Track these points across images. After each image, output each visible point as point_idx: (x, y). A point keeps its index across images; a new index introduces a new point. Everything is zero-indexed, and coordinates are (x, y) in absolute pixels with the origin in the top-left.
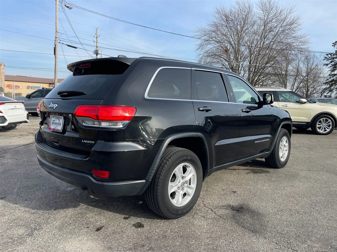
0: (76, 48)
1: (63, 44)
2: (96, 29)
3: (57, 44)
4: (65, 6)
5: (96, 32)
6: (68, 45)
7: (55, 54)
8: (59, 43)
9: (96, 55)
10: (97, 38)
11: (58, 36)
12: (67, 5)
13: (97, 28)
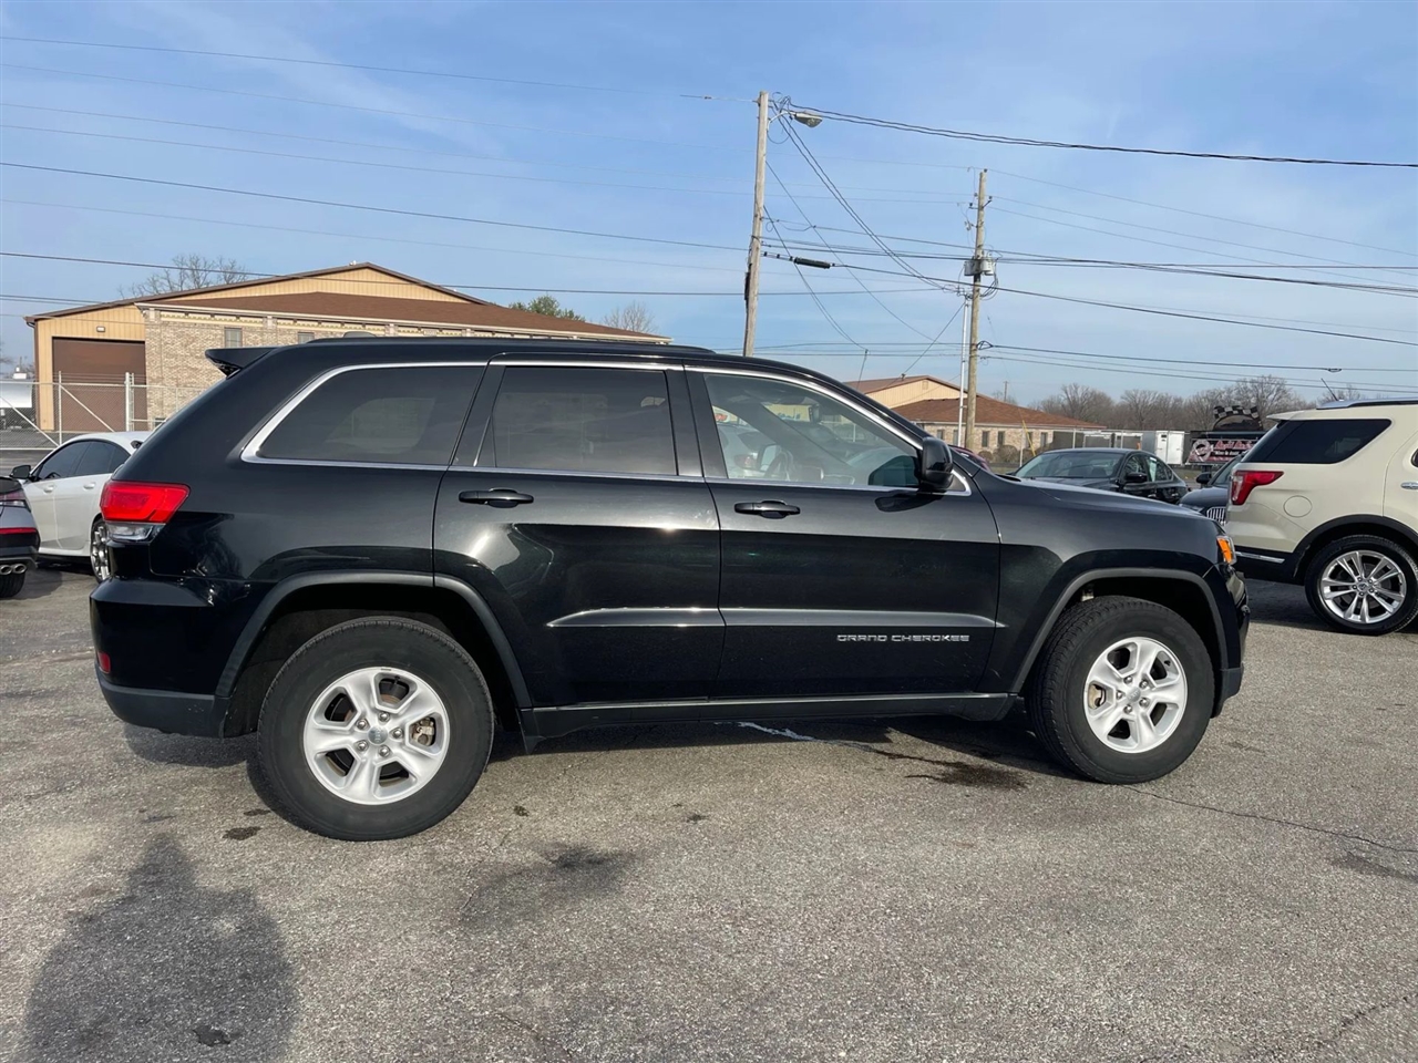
0: (826, 266)
1: (778, 256)
2: (981, 174)
3: (756, 261)
4: (797, 118)
5: (980, 186)
6: (795, 261)
7: (747, 298)
8: (765, 254)
9: (975, 281)
10: (981, 208)
11: (761, 232)
12: (798, 115)
13: (986, 171)
